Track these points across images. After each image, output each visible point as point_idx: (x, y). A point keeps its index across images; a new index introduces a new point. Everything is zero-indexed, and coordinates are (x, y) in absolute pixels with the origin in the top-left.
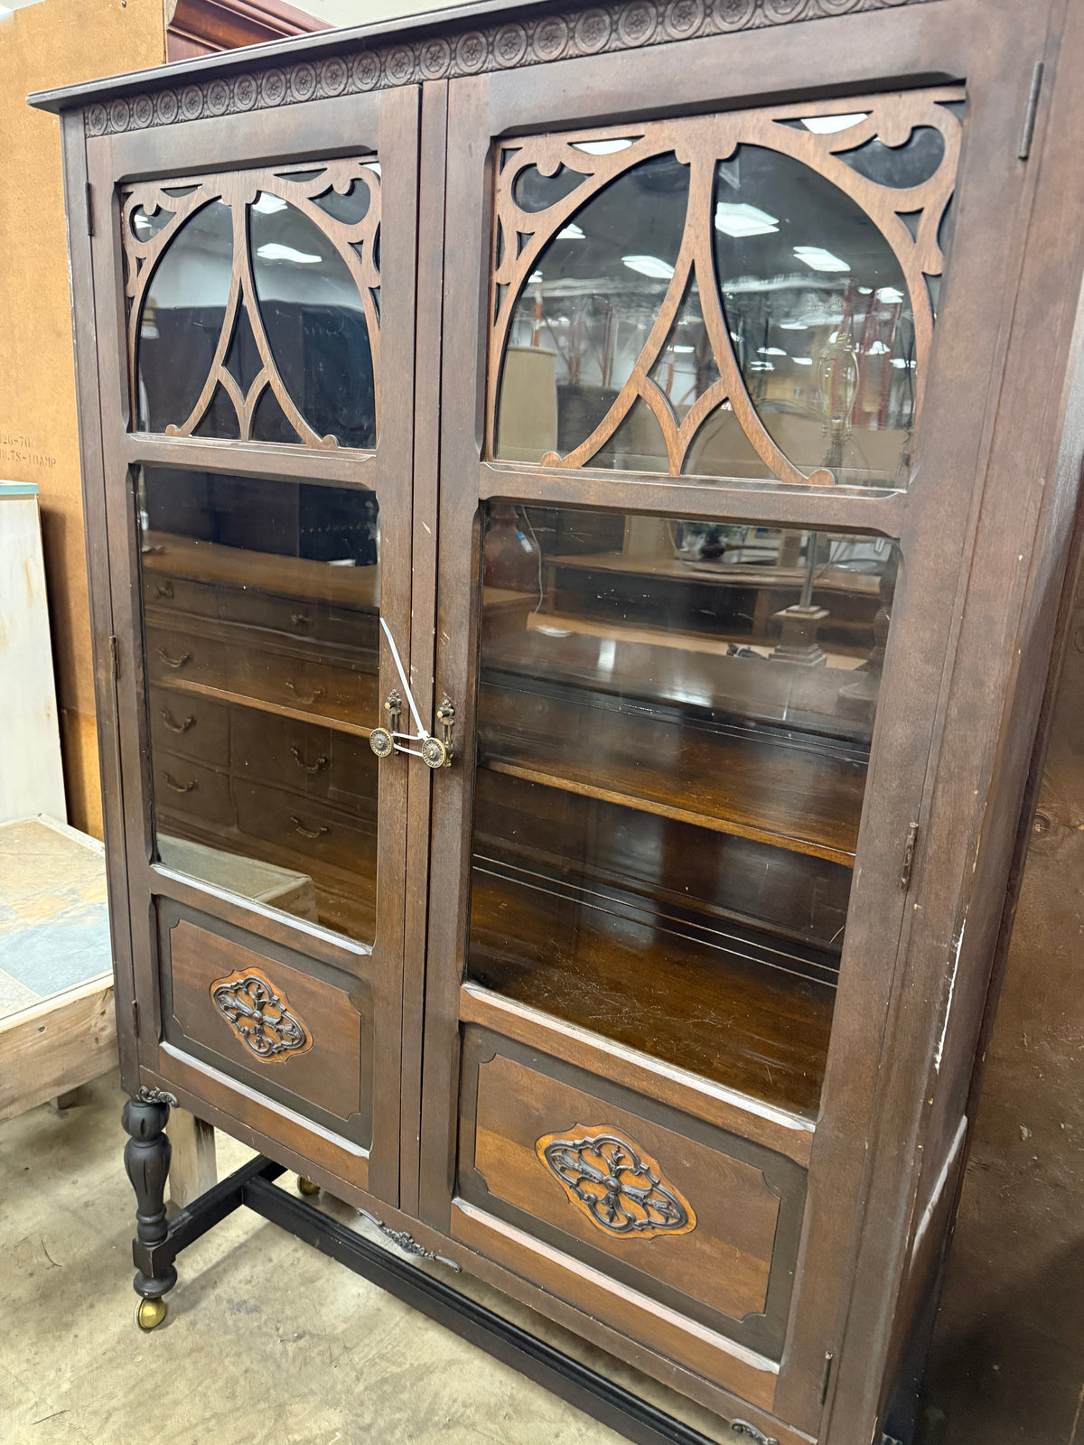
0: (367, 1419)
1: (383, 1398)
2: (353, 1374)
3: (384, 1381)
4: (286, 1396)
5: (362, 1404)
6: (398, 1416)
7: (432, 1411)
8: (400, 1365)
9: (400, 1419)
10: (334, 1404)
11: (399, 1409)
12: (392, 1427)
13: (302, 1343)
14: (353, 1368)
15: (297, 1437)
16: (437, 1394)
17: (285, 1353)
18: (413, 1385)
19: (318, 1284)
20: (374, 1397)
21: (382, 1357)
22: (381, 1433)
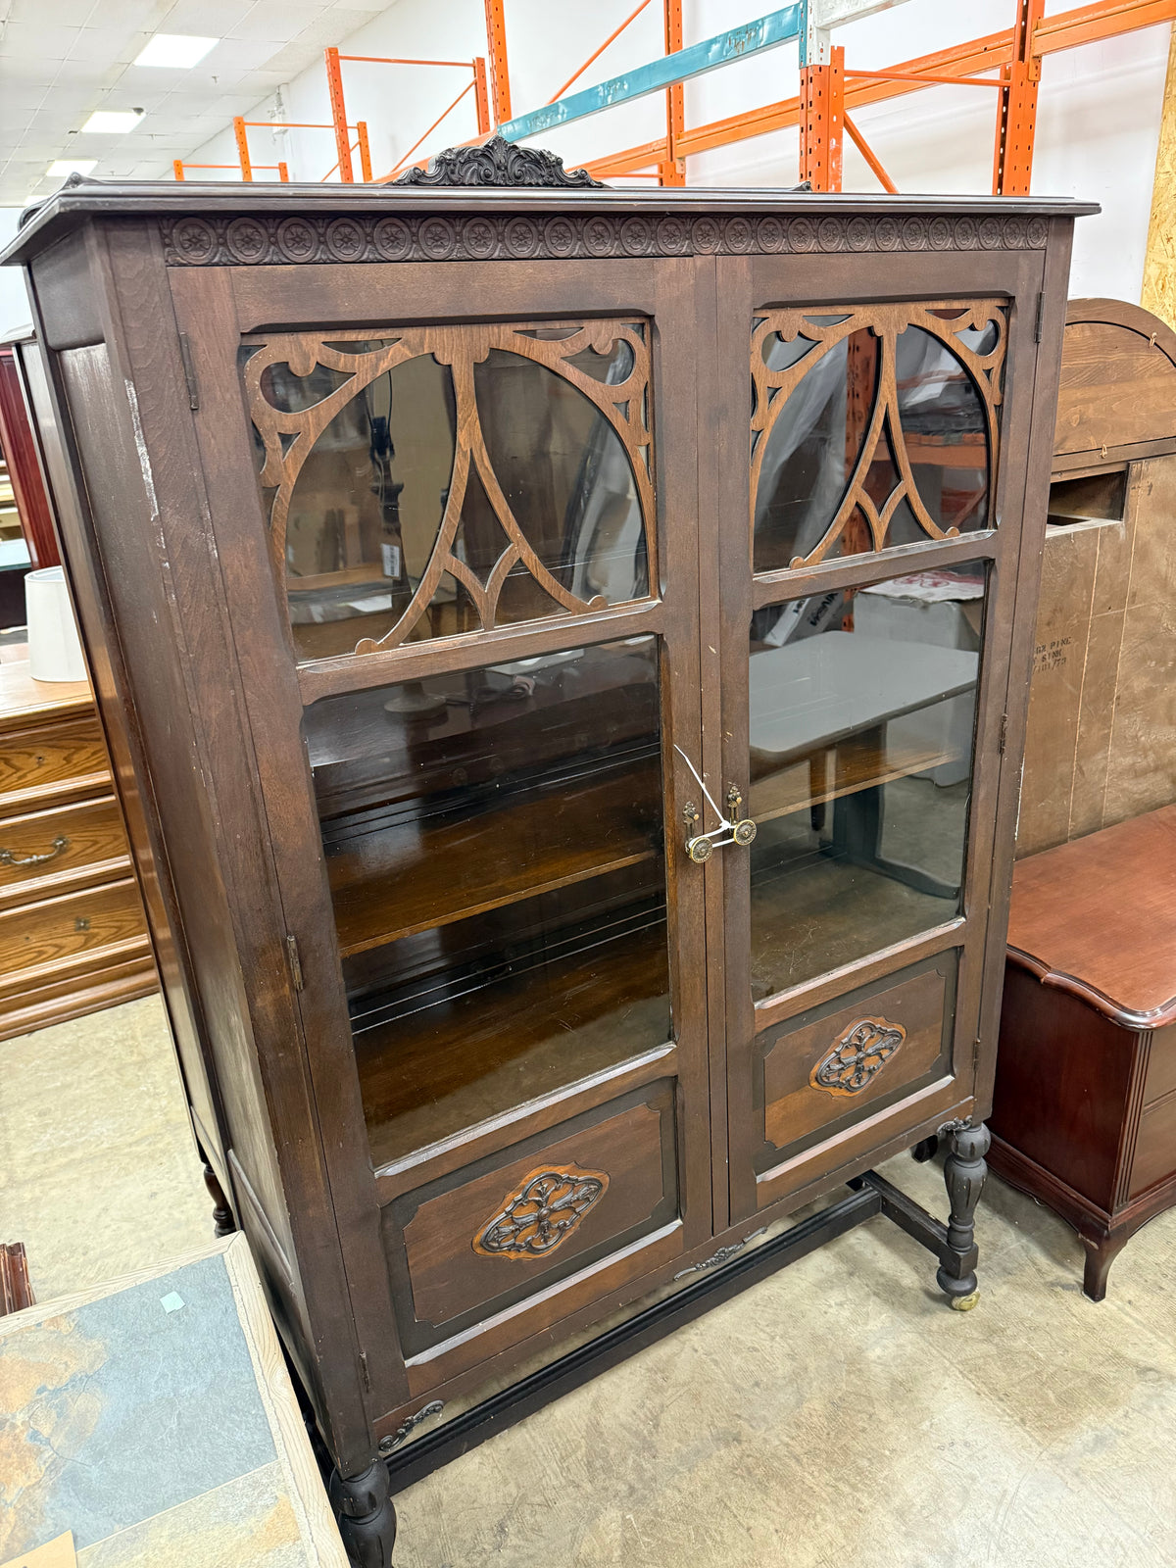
0: (623, 1488)
1: (607, 1470)
2: (571, 1489)
3: (589, 1464)
4: (568, 1555)
5: (606, 1489)
6: (630, 1462)
7: (637, 1434)
8: (578, 1447)
9: (634, 1461)
10: (596, 1513)
11: (624, 1459)
12: (639, 1469)
13: (511, 1529)
14: (564, 1488)
15: (617, 1554)
16: (621, 1425)
17: (516, 1548)
18: (604, 1442)
19: (445, 1498)
20: (603, 1476)
21: (563, 1459)
22: (641, 1479)
